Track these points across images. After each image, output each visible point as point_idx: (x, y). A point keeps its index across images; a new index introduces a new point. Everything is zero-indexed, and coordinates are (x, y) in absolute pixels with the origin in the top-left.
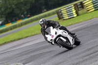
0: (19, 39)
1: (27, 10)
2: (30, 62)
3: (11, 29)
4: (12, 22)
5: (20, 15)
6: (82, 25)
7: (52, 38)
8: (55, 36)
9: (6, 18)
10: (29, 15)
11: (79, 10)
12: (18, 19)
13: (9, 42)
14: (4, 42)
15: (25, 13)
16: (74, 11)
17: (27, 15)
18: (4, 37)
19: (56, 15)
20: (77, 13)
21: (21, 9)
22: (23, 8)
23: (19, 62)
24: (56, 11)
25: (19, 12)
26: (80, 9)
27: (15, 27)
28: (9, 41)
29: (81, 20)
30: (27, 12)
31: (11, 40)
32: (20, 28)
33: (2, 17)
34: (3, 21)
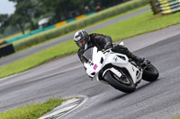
2: (100, 93)
4: (68, 18)
5: (82, 6)
7: (94, 71)
8: (100, 67)
10: (98, 7)
12: (78, 14)
13: (61, 57)
15: (92, 2)
17: (96, 6)
23: (80, 93)
25: (79, 1)
30: (96, 2)
33: (48, 11)
34: (51, 18)
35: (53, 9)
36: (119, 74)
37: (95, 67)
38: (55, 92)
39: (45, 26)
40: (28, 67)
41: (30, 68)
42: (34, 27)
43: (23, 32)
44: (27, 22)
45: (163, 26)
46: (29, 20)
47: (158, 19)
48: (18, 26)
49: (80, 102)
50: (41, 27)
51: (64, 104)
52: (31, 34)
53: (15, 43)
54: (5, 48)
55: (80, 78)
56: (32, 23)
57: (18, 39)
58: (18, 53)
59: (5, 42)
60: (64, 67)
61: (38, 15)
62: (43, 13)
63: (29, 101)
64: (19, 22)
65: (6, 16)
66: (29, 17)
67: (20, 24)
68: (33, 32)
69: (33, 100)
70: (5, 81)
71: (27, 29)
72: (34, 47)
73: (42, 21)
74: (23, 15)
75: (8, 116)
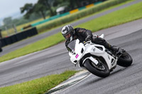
3: (78, 18)
7: (76, 59)
27: (84, 15)
34: (66, 6)
36: (96, 62)
39: (62, 13)
40: (48, 45)
42: (53, 14)
43: (44, 18)
44: (47, 9)
46: (49, 8)
48: (40, 13)
50: (58, 14)
51: (77, 74)
52: (50, 20)
53: (38, 27)
54: (30, 30)
56: (51, 11)
57: (40, 23)
58: (40, 35)
59: (30, 26)
61: (56, 5)
62: (60, 3)
64: (41, 9)
65: (31, 5)
66: (49, 6)
67: (42, 11)
68: (52, 18)
69: (53, 71)
70: (31, 56)
71: (47, 15)
72: (53, 30)
73: (59, 9)
74: (44, 4)
75: (33, 84)
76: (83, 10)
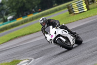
0: (30, 34)
1: (38, 5)
3: (22, 23)
4: (23, 16)
5: (31, 9)
6: (93, 19)
9: (18, 12)
10: (40, 10)
11: (89, 5)
12: (29, 13)
14: (15, 36)
15: (36, 7)
16: (85, 6)
18: (15, 32)
19: (67, 9)
20: (87, 7)
21: (32, 4)
22: (34, 3)
23: (29, 57)
24: (67, 5)
25: (30, 6)
26: (90, 3)
27: (26, 21)
28: (20, 35)
29: (92, 14)
30: (38, 7)
31: (22, 34)
32: (31, 22)
33: (13, 12)
34: (14, 15)
35: (16, 11)
36: (64, 40)
37: (52, 36)
38: (16, 56)
39: (11, 20)
41: (3, 43)
42: (5, 21)
44: (1, 17)
45: (75, 20)
46: (3, 17)
47: (72, 16)
49: (30, 61)
50: (9, 21)
52: (3, 25)
55: (30, 48)
56: (4, 18)
60: (22, 42)
61: (7, 14)
62: (10, 13)
63: (2, 61)
66: (2, 15)
68: (4, 23)
71: (1, 21)
72: (5, 31)
73: (9, 17)
76: (26, 18)
